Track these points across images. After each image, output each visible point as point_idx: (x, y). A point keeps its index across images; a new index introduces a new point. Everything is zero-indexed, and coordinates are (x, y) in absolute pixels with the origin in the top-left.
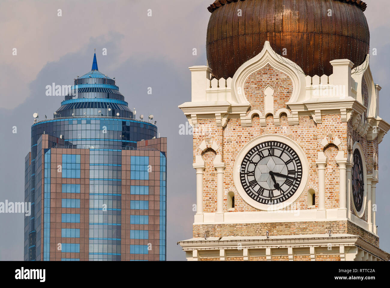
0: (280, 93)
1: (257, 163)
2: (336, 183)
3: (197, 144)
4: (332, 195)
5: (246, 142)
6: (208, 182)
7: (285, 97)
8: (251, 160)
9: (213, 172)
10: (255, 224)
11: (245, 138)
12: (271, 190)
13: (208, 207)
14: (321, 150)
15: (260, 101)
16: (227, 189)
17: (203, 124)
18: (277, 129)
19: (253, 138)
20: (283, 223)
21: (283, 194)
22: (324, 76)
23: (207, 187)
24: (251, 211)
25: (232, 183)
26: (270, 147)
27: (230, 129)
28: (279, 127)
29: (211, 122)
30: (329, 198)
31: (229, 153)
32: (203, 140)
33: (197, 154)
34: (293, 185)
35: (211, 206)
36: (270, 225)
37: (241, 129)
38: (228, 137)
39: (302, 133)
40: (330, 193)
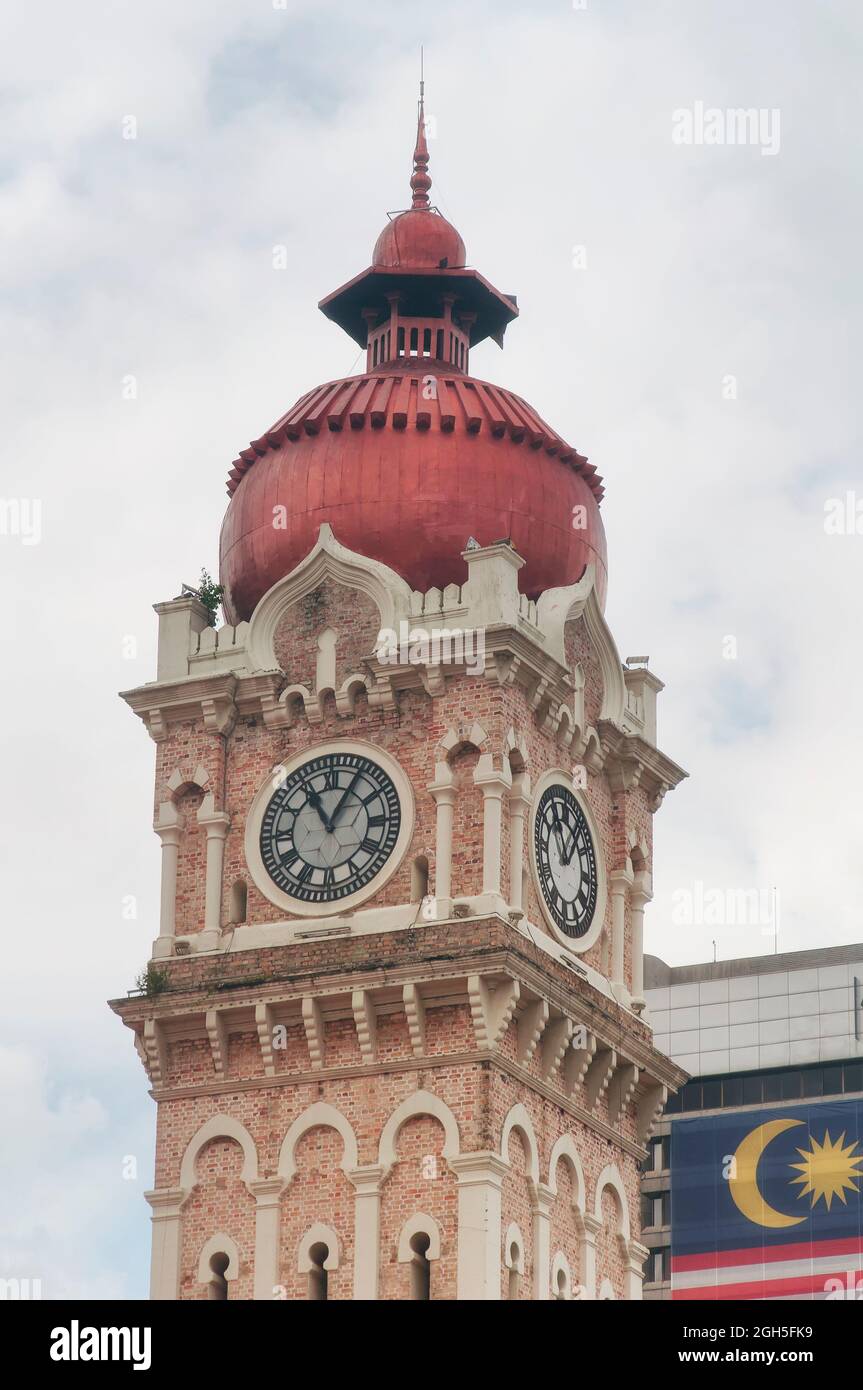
1: (299, 811)
8: (286, 805)
12: (329, 868)
14: (442, 760)
15: (307, 665)
21: (357, 874)
22: (451, 589)
26: (328, 770)
34: (379, 850)
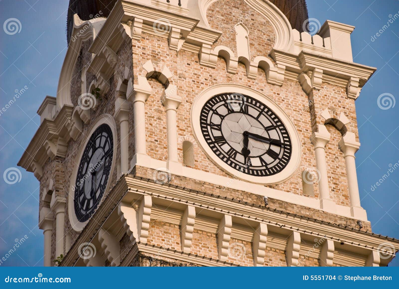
0: (258, 37)
1: (224, 117)
2: (341, 174)
3: (139, 61)
4: (337, 187)
5: (207, 85)
6: (153, 119)
7: (265, 44)
8: (216, 110)
9: (159, 108)
10: (233, 189)
11: (206, 79)
13: (152, 151)
14: (321, 123)
15: (230, 38)
16: (181, 136)
17: (147, 39)
18: (251, 83)
19: (216, 83)
20: (276, 201)
21: (266, 166)
23: (151, 124)
24: (220, 175)
25: (189, 130)
27: (183, 62)
28: (253, 81)
29: (159, 41)
30: (333, 191)
31: (182, 92)
32: (148, 59)
33: (140, 74)
34: (279, 159)
35: (158, 151)
36: (256, 198)
37: (198, 67)
38: (180, 71)
39: (286, 98)
40: (335, 184)
